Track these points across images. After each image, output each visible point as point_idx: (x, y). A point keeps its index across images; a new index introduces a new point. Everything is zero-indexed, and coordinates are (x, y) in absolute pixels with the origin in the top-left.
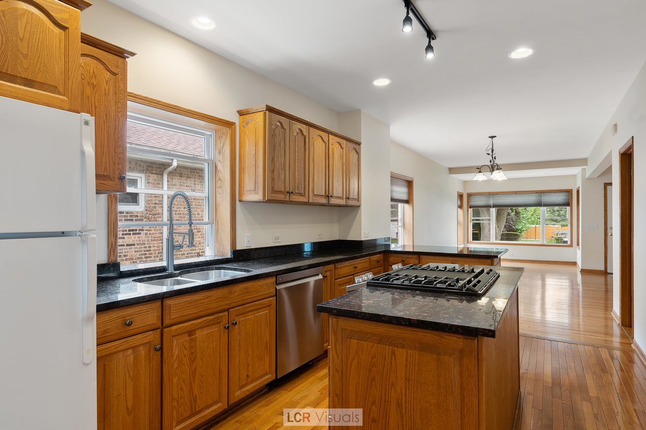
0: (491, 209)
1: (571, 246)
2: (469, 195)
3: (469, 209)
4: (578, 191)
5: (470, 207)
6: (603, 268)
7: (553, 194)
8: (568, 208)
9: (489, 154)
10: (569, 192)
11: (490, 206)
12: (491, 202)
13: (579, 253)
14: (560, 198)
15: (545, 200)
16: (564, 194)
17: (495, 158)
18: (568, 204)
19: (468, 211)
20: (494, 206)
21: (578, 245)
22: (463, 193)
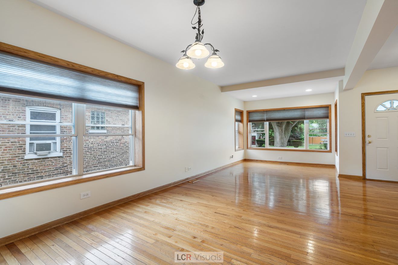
0: (265, 123)
1: (330, 151)
2: (249, 113)
3: (249, 123)
4: (336, 105)
5: (250, 121)
6: (361, 174)
7: (314, 110)
8: (328, 120)
9: (194, 28)
10: (328, 107)
11: (264, 121)
12: (265, 117)
13: (337, 158)
14: (321, 112)
15: (307, 114)
16: (324, 109)
17: (203, 33)
18: (327, 117)
19: (247, 124)
20: (267, 120)
21: (336, 150)
22: (243, 111)
